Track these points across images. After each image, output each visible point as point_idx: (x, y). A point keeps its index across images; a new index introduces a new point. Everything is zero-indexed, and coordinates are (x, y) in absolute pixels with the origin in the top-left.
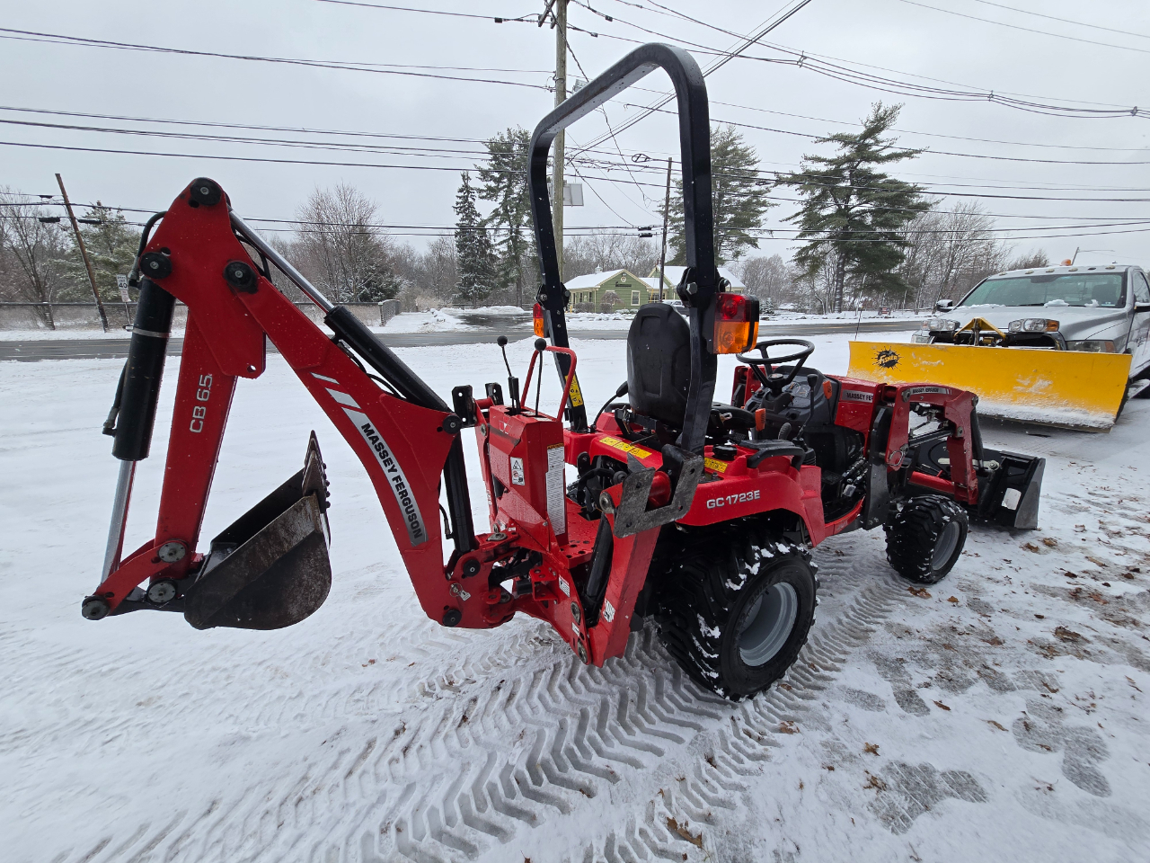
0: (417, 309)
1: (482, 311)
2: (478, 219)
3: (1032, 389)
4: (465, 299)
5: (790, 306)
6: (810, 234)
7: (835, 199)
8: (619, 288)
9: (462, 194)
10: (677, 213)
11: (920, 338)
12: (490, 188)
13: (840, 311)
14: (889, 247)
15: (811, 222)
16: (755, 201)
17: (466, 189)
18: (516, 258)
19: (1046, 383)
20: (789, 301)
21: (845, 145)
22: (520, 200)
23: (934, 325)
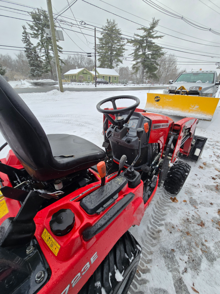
0: (16, 80)
1: (40, 81)
2: (32, 46)
3: (194, 109)
4: (33, 76)
5: (131, 82)
6: (136, 60)
7: (142, 49)
8: (84, 74)
9: (24, 35)
10: (99, 50)
11: (165, 92)
12: (35, 34)
13: (143, 84)
14: (155, 65)
15: (136, 56)
16: (121, 48)
17: (25, 33)
18: (49, 62)
19: (198, 107)
20: (131, 80)
21: (145, 32)
22: (47, 40)
23: (170, 88)
